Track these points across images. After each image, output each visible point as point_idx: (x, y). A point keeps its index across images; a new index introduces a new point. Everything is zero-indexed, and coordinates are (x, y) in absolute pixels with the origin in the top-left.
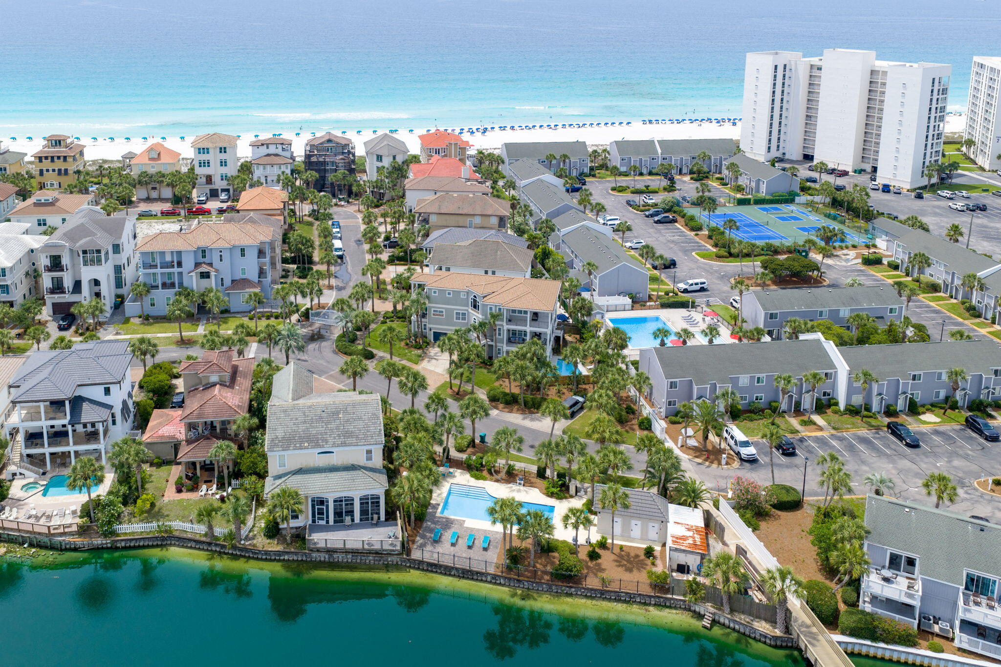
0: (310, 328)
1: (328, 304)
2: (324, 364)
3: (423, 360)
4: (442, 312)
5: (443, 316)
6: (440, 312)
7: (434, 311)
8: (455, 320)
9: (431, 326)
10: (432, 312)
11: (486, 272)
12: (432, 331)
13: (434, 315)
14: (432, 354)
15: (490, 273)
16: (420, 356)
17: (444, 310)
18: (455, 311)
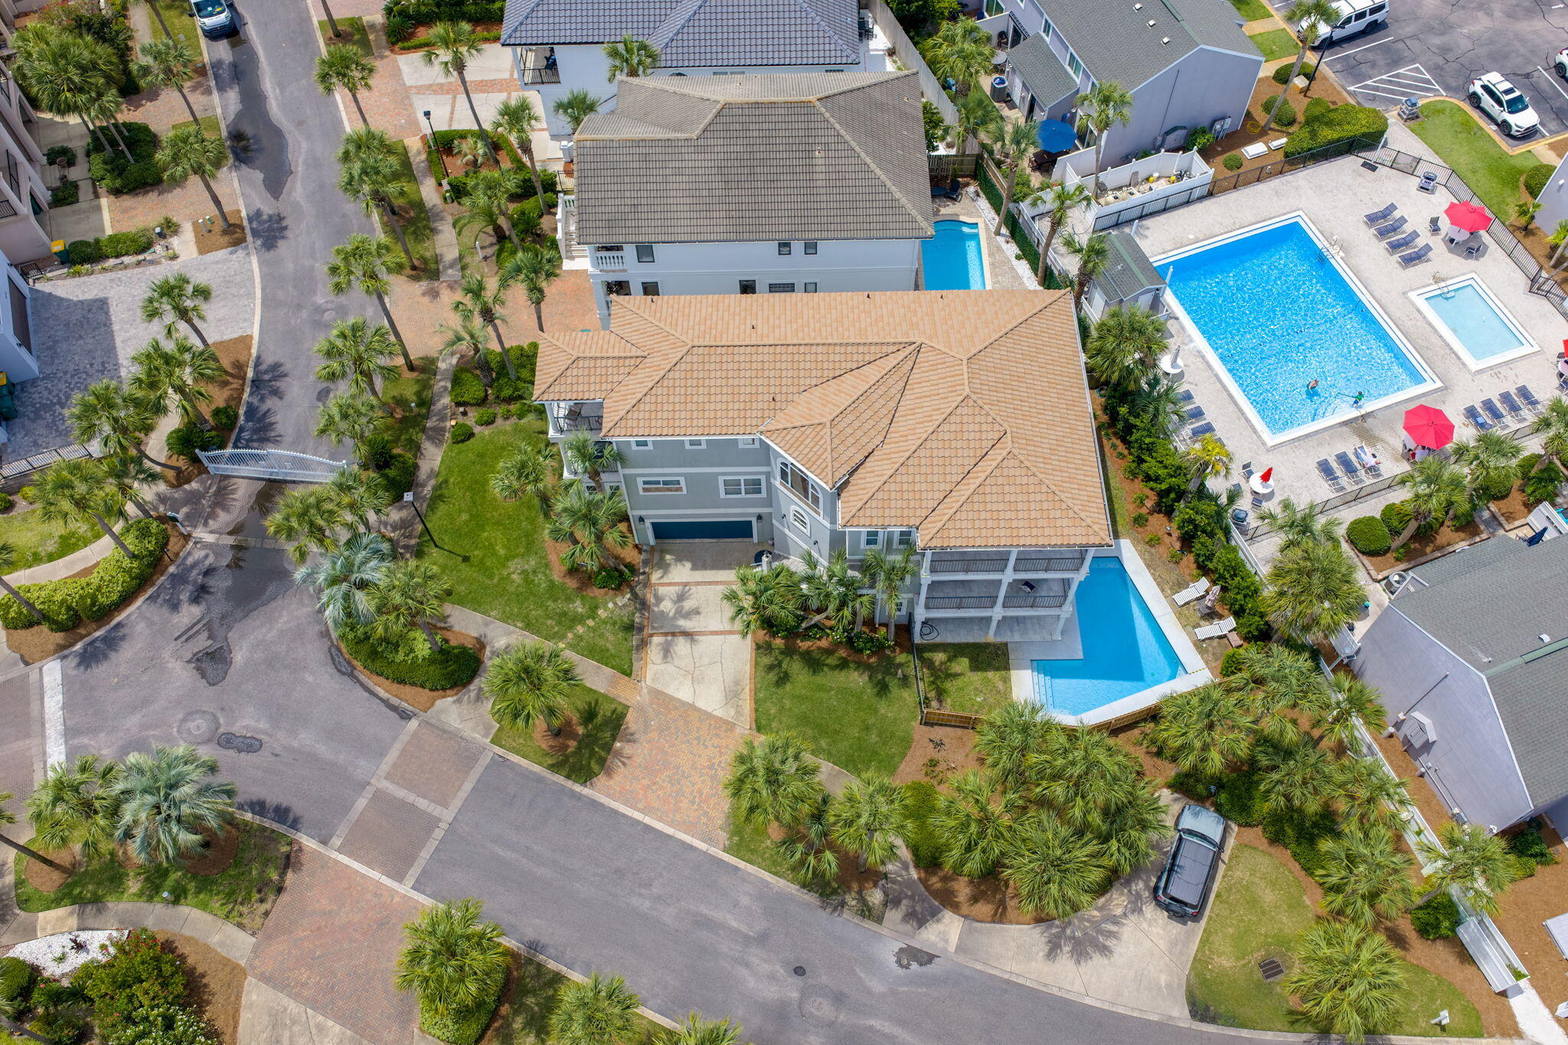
0: (224, 518)
1: (245, 341)
2: (323, 750)
3: (643, 644)
4: (678, 482)
5: (680, 489)
6: (665, 483)
7: (645, 483)
8: (722, 495)
9: (642, 513)
10: (640, 486)
11: (784, 247)
12: (648, 523)
13: (645, 490)
14: (667, 606)
15: (797, 247)
16: (630, 628)
17: (682, 480)
18: (721, 479)
